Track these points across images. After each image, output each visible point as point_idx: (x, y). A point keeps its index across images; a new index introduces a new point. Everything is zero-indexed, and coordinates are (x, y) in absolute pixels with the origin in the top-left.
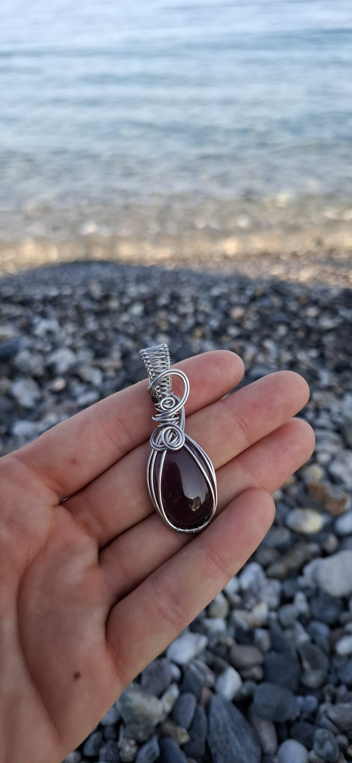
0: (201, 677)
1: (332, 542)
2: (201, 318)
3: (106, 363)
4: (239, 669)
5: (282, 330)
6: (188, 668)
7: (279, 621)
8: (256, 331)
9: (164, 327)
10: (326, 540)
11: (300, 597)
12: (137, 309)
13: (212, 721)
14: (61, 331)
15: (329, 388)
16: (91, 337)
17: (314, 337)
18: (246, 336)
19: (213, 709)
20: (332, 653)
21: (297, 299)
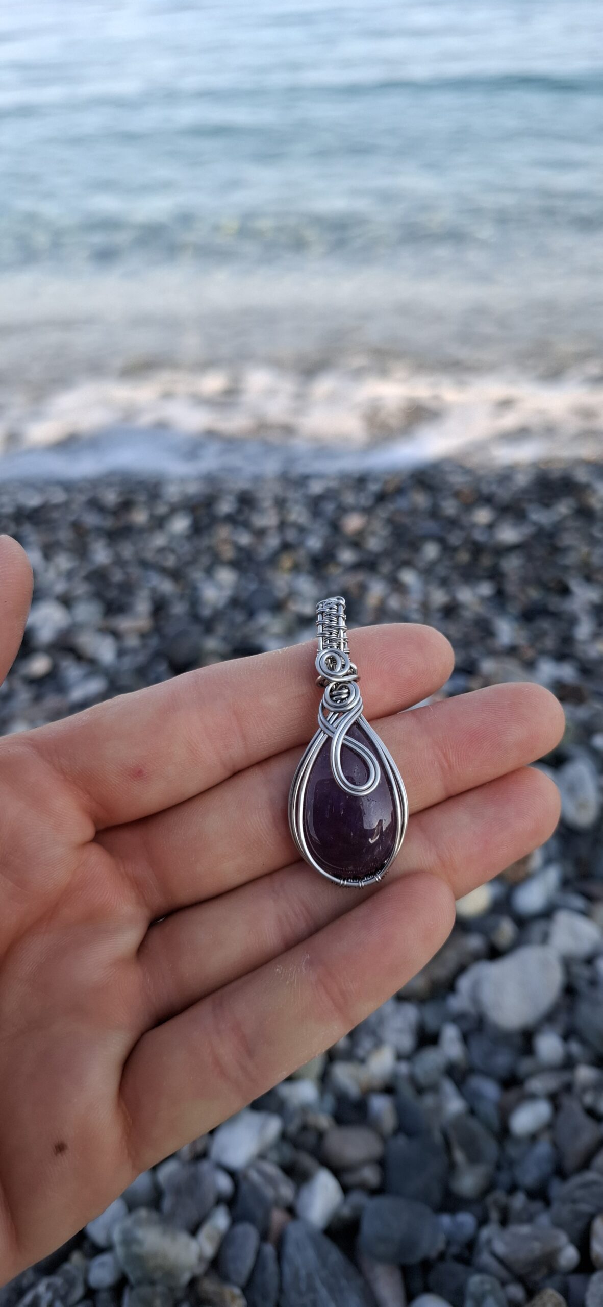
0: (269, 1192)
1: (506, 930)
2: (291, 535)
3: (125, 624)
4: (337, 1172)
5: (431, 551)
6: (246, 1177)
7: (412, 1080)
8: (387, 553)
9: (228, 553)
10: (495, 928)
11: (450, 1034)
12: (180, 524)
13: (287, 1270)
14: (46, 570)
15: (512, 651)
16: (98, 577)
17: (486, 561)
18: (368, 565)
19: (290, 1249)
20: (504, 1133)
21: (457, 494)
